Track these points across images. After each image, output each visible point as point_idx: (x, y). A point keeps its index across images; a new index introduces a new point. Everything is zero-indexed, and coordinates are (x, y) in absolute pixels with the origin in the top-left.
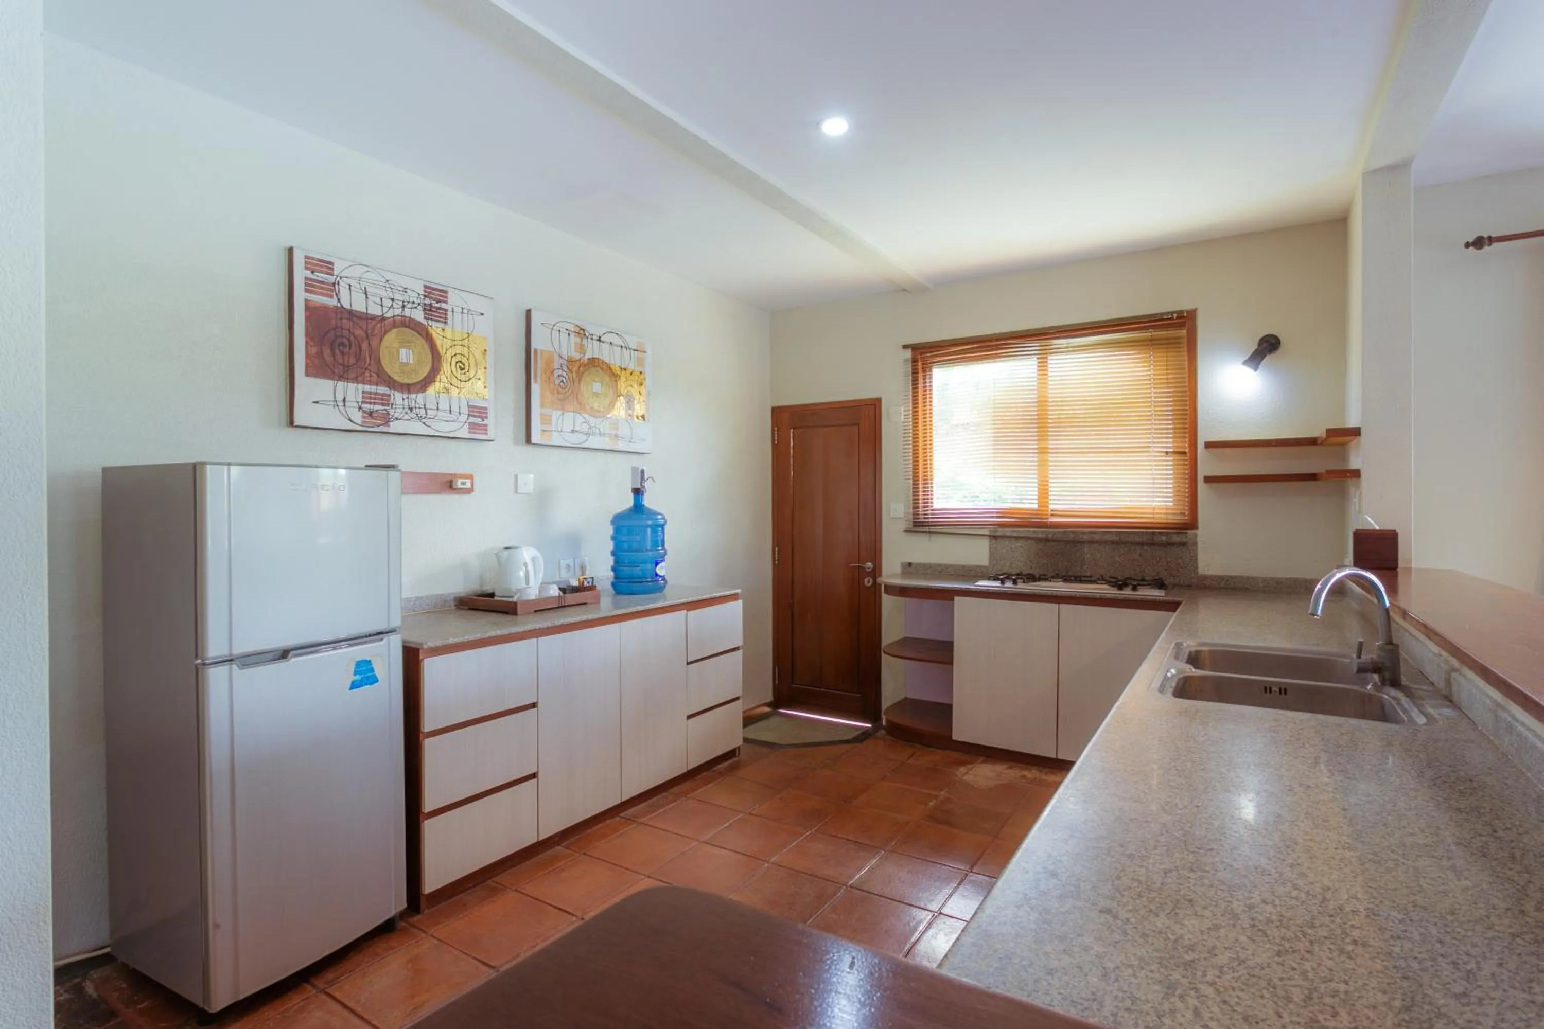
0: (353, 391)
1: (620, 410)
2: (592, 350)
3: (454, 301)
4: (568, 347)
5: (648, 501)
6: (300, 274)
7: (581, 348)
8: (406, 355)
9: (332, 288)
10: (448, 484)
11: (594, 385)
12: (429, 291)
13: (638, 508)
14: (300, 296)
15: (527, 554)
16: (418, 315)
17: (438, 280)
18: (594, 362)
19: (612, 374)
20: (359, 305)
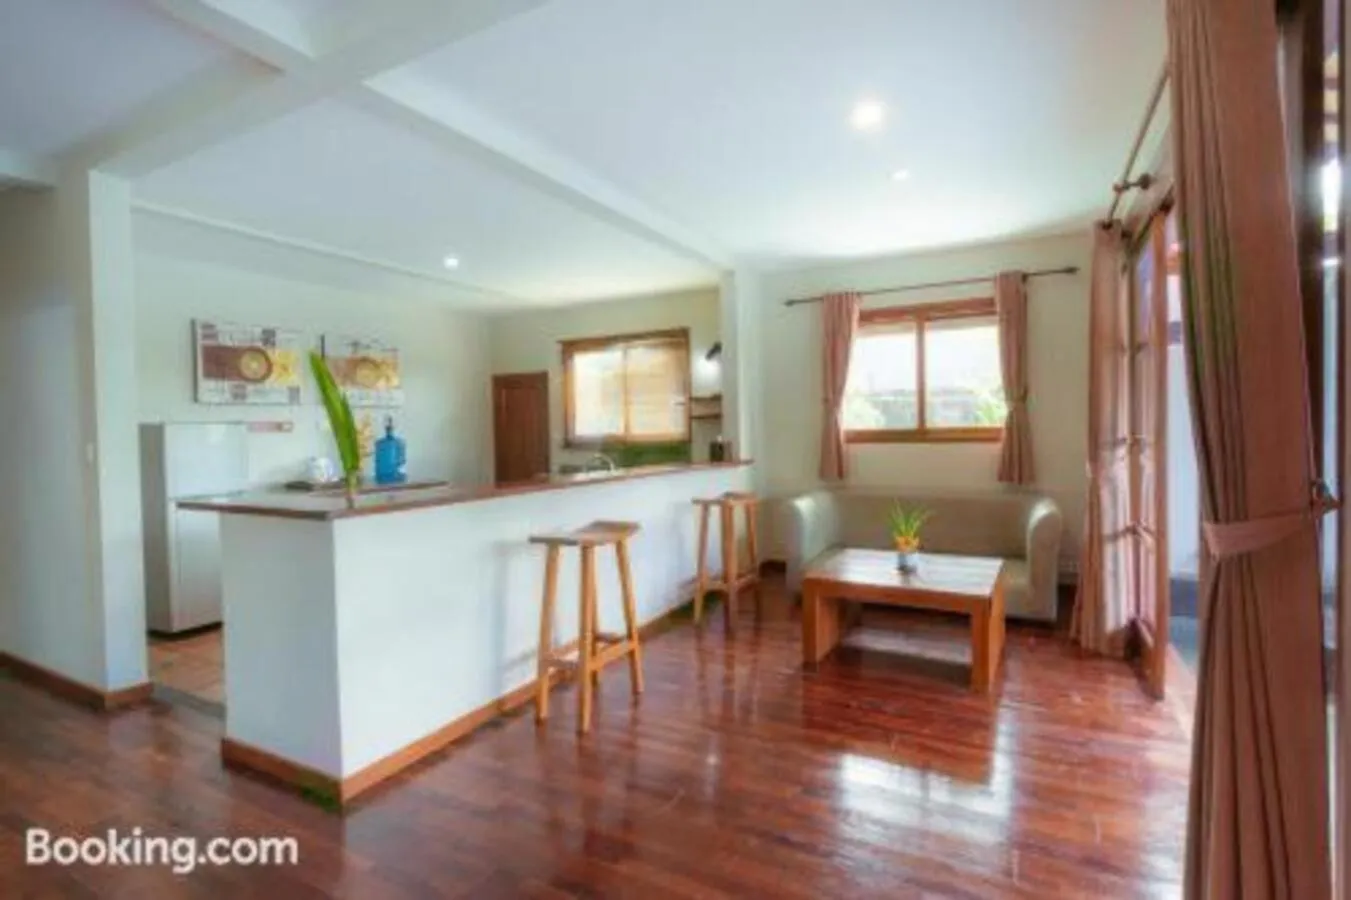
0: (226, 385)
1: (382, 383)
2: (362, 353)
3: (280, 337)
4: (347, 353)
5: (396, 433)
6: (200, 331)
7: (355, 352)
8: (254, 365)
9: (214, 336)
10: (279, 427)
11: (363, 373)
12: (265, 332)
13: (389, 437)
14: (200, 342)
15: (323, 462)
16: (259, 344)
17: (271, 325)
18: (365, 360)
19: (375, 365)
20: (229, 343)
